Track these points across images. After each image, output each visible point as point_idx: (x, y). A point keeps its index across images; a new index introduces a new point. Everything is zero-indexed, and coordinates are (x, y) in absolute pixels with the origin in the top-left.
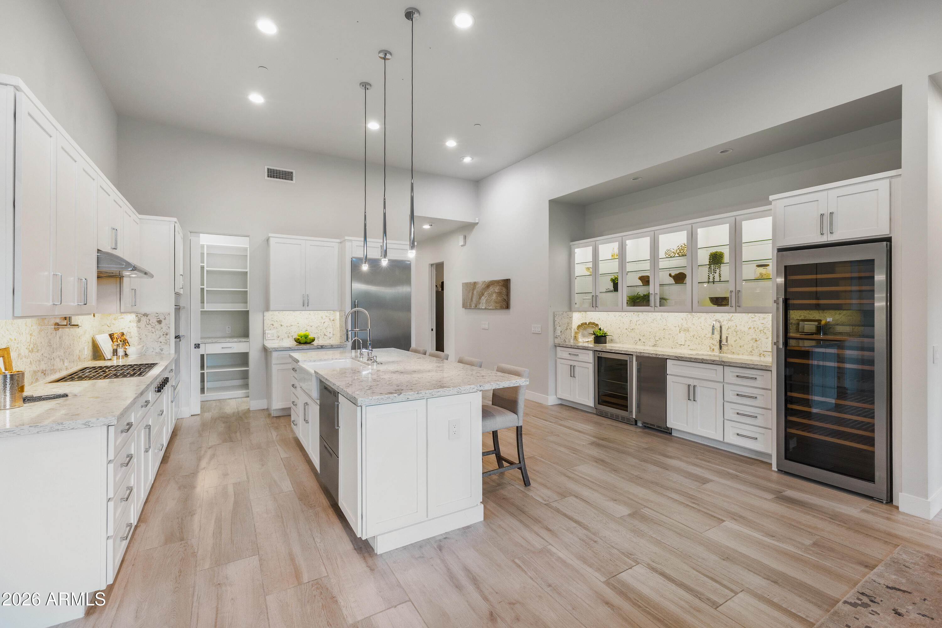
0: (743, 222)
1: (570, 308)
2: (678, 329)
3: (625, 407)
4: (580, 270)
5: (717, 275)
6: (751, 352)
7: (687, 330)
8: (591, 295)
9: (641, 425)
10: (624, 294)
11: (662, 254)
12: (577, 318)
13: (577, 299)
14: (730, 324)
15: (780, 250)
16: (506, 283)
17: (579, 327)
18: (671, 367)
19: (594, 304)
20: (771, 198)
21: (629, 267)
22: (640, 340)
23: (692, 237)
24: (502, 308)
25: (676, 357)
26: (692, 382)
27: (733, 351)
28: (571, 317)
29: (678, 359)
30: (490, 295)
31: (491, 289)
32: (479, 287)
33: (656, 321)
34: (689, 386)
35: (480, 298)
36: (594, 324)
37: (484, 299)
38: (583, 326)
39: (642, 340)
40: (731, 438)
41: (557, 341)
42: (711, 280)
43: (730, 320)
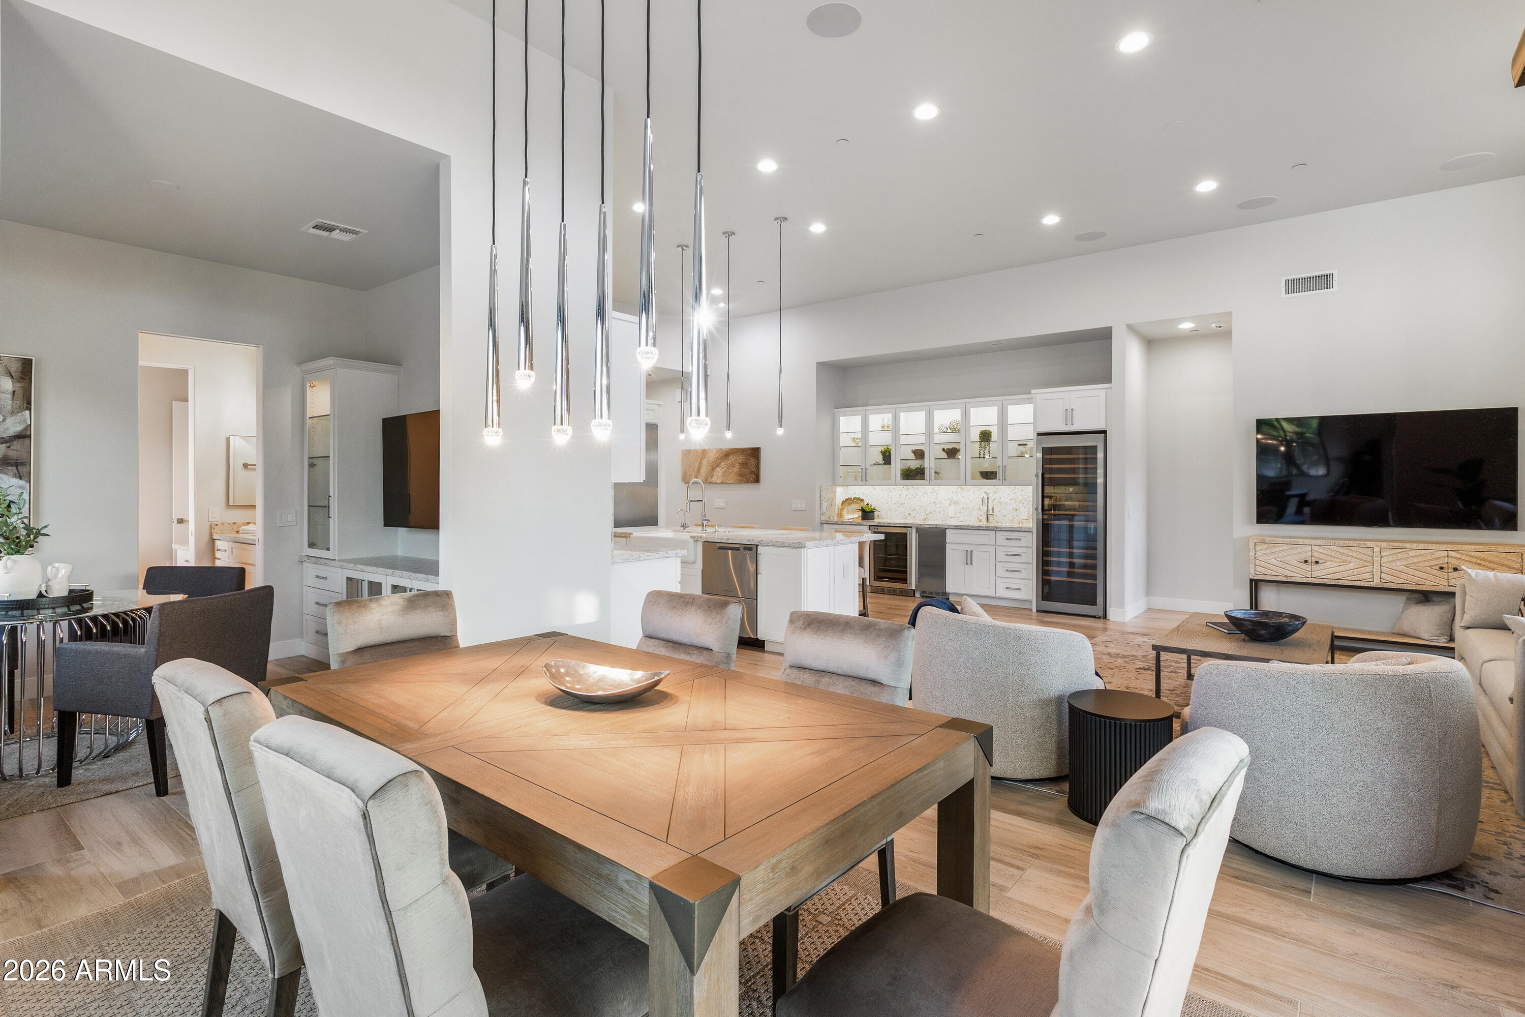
0: (1009, 407)
1: (834, 483)
2: (948, 502)
3: (904, 580)
4: (844, 440)
5: (987, 451)
6: (1012, 520)
7: (957, 503)
8: (861, 467)
9: (919, 596)
10: (897, 466)
11: (936, 430)
12: (841, 493)
13: (841, 471)
14: (996, 495)
15: (1039, 434)
16: (755, 453)
17: (844, 502)
18: (950, 536)
19: (864, 478)
20: (1033, 391)
21: (903, 440)
22: (910, 514)
23: (966, 415)
24: (748, 481)
25: (955, 526)
26: (969, 548)
27: (998, 520)
28: (835, 492)
29: (957, 528)
30: (733, 465)
31: (732, 459)
32: (712, 456)
33: (927, 494)
34: (967, 551)
35: (713, 469)
36: (858, 499)
37: (719, 471)
38: (848, 502)
39: (913, 515)
40: (1002, 593)
41: (824, 518)
42: (982, 456)
43: (996, 492)
